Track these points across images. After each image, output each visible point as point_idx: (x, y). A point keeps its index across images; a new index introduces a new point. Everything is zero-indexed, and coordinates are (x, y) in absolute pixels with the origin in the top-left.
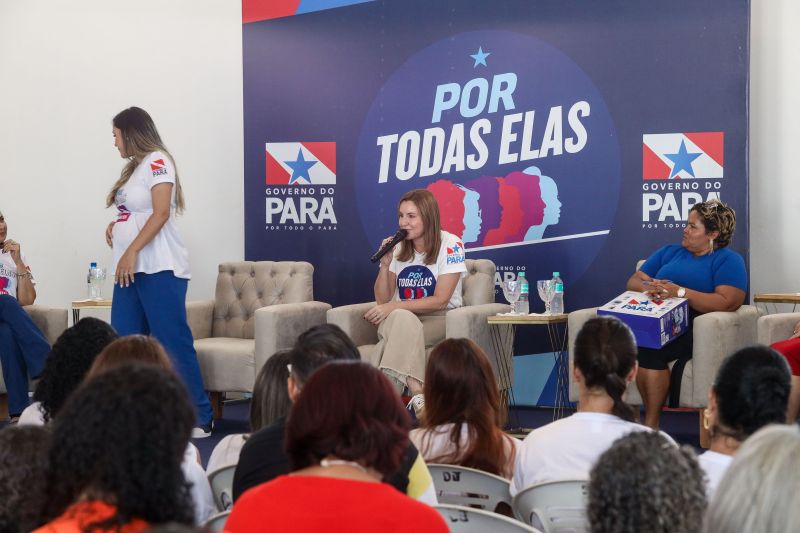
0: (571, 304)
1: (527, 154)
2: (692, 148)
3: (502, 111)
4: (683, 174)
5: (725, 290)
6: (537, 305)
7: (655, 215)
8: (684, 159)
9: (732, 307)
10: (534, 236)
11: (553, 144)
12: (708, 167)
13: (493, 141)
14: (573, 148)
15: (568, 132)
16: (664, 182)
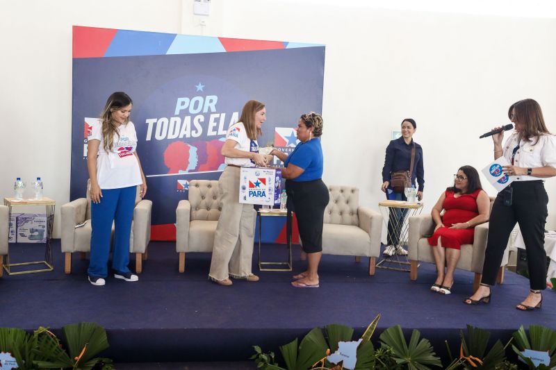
1: (221, 132)
4: (292, 145)
16: (284, 148)
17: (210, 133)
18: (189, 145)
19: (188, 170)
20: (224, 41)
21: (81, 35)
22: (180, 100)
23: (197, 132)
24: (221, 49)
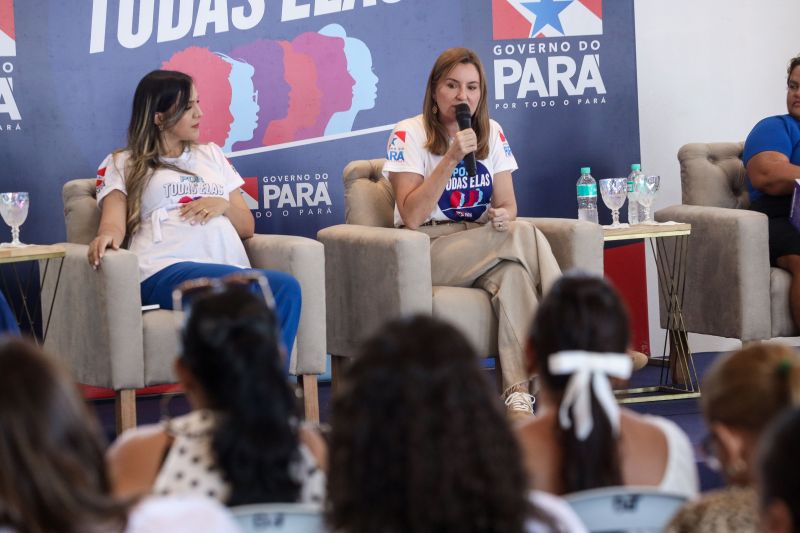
1: (324, 5)
8: (549, 9)
10: (339, 128)
16: (523, 43)
17: (291, 11)
18: (228, 60)
19: (229, 142)
23: (247, 12)
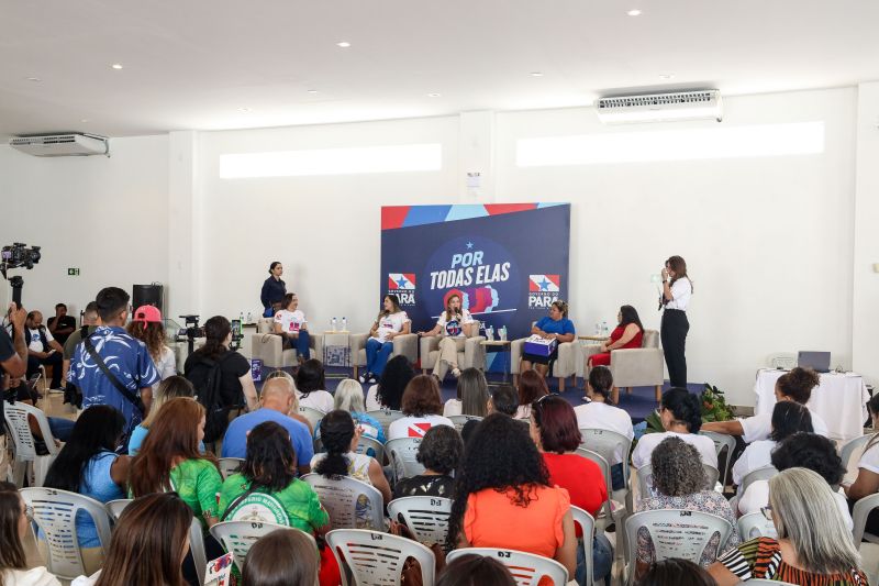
0: (511, 337)
1: (487, 280)
2: (548, 280)
3: (477, 265)
4: (544, 290)
5: (568, 335)
6: (497, 337)
7: (533, 304)
8: (545, 284)
9: (571, 341)
10: (488, 310)
11: (496, 277)
12: (554, 288)
13: (474, 275)
14: (503, 279)
15: (502, 273)
16: (537, 293)
17: (478, 282)
18: (463, 292)
20: (487, 206)
21: (387, 212)
22: (455, 256)
23: (468, 282)
24: (485, 213)
